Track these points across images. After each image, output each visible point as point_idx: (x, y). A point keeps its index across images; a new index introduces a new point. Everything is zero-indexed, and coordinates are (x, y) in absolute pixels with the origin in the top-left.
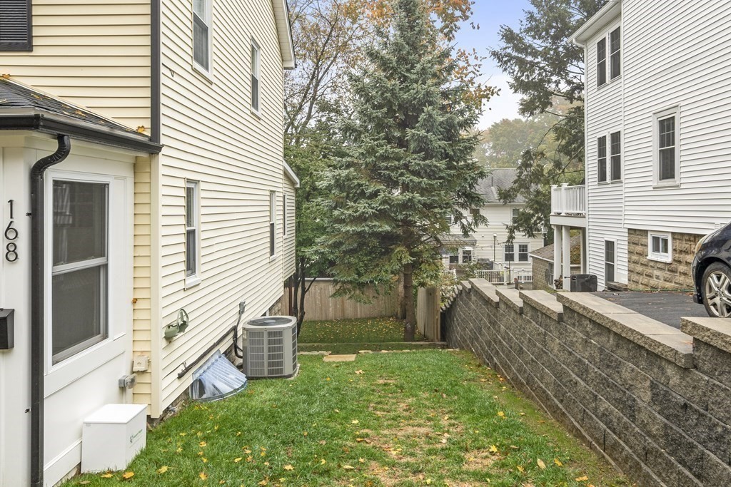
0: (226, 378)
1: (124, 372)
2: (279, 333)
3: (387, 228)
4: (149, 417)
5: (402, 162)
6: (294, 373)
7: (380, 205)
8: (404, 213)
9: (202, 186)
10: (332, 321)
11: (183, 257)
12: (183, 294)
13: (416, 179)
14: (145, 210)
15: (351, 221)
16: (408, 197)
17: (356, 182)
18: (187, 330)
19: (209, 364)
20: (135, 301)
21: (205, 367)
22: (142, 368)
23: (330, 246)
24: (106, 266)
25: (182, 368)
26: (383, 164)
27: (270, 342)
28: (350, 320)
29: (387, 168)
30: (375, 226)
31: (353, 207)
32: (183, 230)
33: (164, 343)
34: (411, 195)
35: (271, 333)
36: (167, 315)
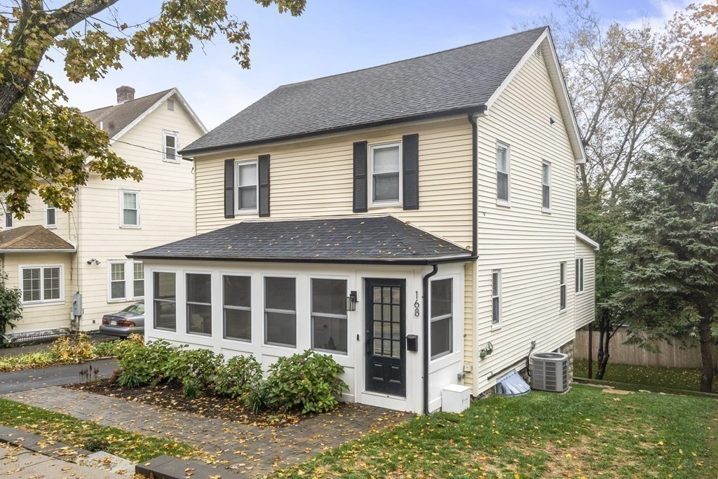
0: (517, 386)
1: (460, 371)
2: (553, 363)
3: (674, 289)
4: (471, 396)
5: (691, 231)
6: (564, 391)
7: (667, 269)
8: (692, 276)
9: (503, 271)
10: (645, 367)
11: (491, 314)
12: (490, 334)
13: (704, 247)
14: (470, 289)
15: (641, 283)
16: (694, 263)
17: (645, 249)
18: (492, 354)
19: (508, 376)
20: (465, 336)
21: (505, 377)
22: (469, 370)
23: (624, 302)
24: (452, 318)
25: (490, 375)
26: (671, 233)
27: (547, 368)
28: (665, 368)
29: (675, 237)
30: (662, 287)
31: (642, 270)
32: (491, 298)
33: (480, 359)
34: (698, 261)
35: (548, 363)
36: (481, 344)
